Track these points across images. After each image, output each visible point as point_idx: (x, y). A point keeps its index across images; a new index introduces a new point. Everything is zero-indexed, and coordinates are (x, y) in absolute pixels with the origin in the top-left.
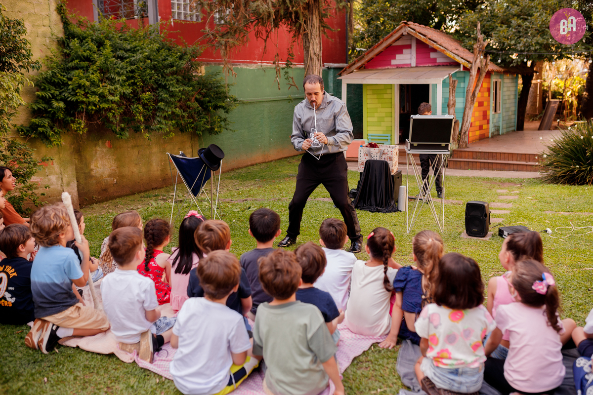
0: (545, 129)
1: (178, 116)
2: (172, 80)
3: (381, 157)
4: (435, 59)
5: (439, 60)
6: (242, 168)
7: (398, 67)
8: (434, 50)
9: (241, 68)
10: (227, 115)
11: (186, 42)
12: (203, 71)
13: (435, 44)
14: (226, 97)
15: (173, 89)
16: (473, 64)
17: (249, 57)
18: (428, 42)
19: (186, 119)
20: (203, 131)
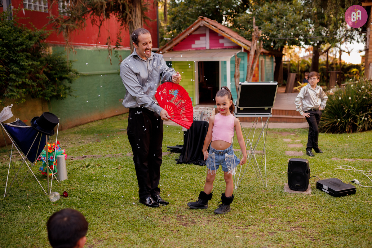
0: (289, 92)
1: (29, 85)
2: (22, 56)
3: (201, 118)
4: (223, 44)
5: (226, 45)
6: (83, 124)
7: (197, 49)
8: (222, 37)
9: (82, 50)
10: (71, 85)
11: (36, 27)
12: (50, 50)
13: (223, 33)
14: (70, 71)
15: (23, 64)
16: (252, 47)
17: (87, 41)
18: (218, 32)
19: (36, 88)
20: (50, 98)
